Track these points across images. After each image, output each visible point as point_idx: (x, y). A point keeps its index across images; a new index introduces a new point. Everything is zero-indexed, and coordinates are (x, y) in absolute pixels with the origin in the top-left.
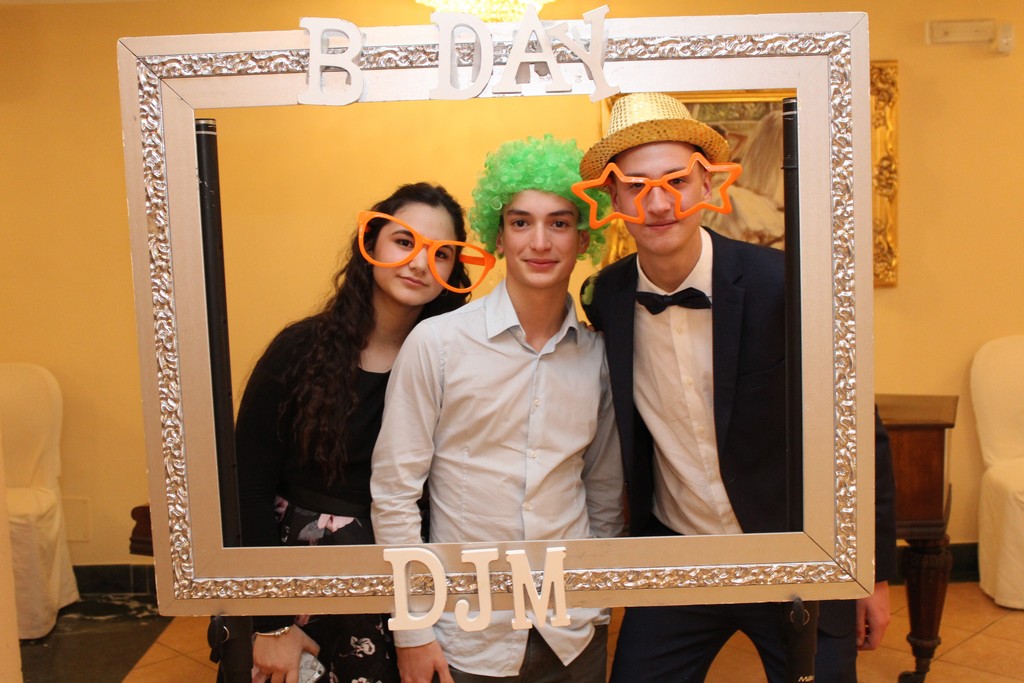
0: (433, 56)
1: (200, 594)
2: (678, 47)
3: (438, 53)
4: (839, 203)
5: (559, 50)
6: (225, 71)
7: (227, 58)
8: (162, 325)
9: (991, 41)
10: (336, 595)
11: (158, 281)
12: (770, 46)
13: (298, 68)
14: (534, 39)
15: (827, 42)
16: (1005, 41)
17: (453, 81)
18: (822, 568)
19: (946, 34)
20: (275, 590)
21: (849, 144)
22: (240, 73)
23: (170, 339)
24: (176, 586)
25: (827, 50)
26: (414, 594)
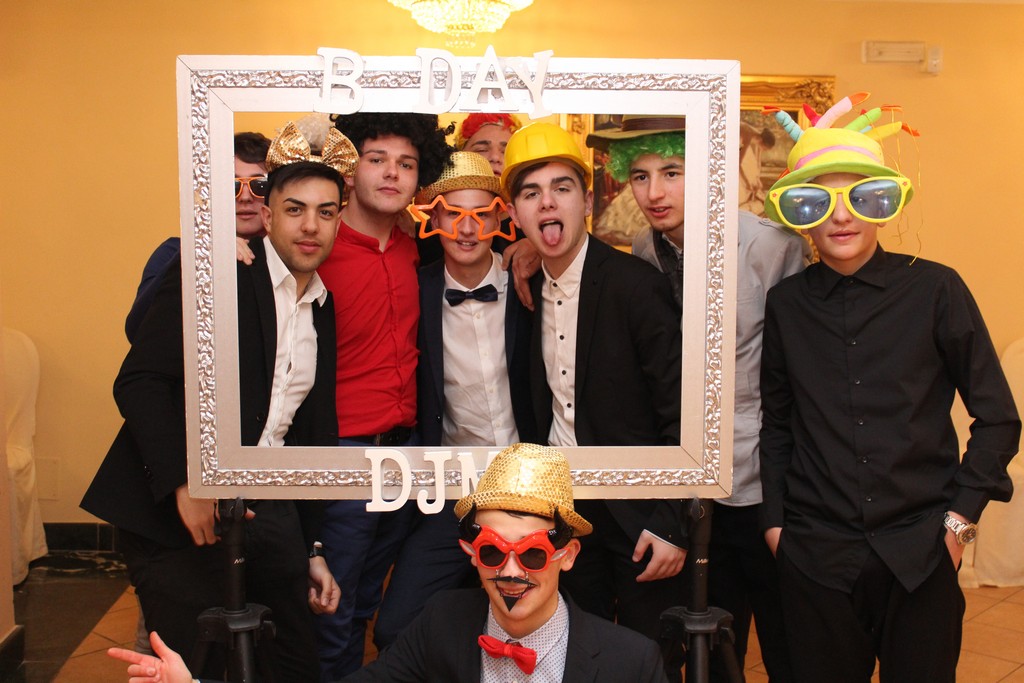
0: (416, 80)
1: (222, 482)
2: (599, 81)
3: (419, 78)
4: (713, 202)
5: (510, 80)
6: (258, 84)
7: (261, 74)
8: (202, 274)
9: (921, 61)
10: (326, 485)
11: (200, 241)
12: (666, 83)
13: (315, 85)
14: (491, 70)
15: (709, 81)
16: (935, 62)
17: (430, 99)
18: (694, 474)
19: (880, 53)
20: (280, 479)
21: (722, 157)
22: (270, 86)
23: (208, 285)
24: (204, 474)
25: (709, 87)
26: (387, 485)
